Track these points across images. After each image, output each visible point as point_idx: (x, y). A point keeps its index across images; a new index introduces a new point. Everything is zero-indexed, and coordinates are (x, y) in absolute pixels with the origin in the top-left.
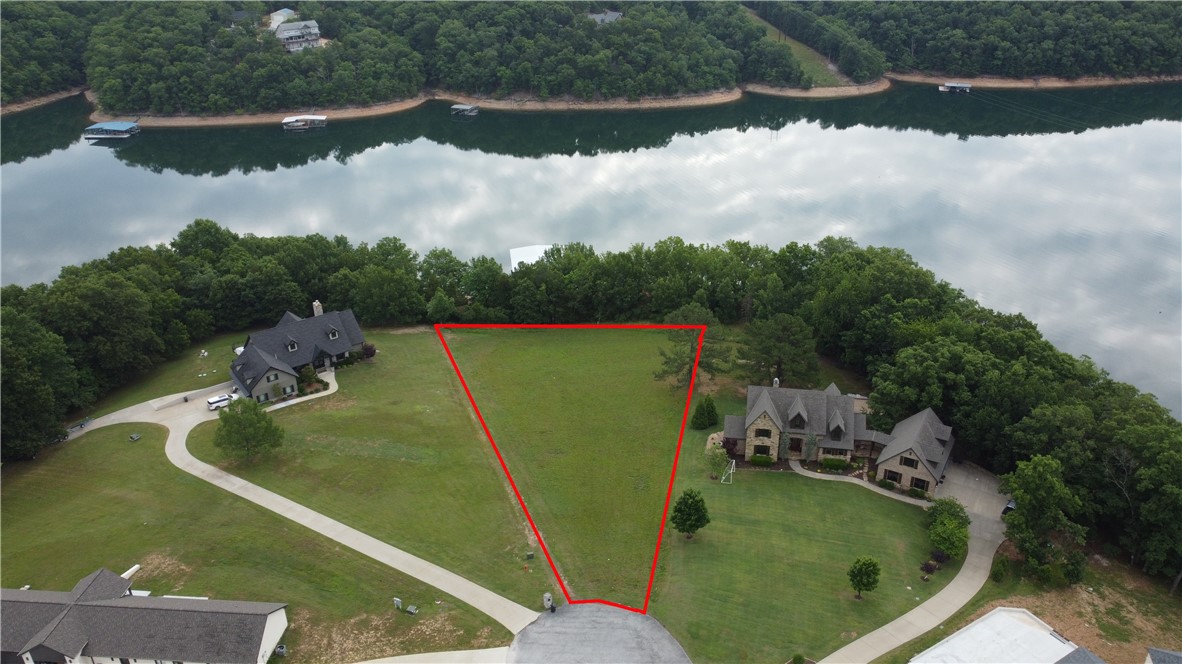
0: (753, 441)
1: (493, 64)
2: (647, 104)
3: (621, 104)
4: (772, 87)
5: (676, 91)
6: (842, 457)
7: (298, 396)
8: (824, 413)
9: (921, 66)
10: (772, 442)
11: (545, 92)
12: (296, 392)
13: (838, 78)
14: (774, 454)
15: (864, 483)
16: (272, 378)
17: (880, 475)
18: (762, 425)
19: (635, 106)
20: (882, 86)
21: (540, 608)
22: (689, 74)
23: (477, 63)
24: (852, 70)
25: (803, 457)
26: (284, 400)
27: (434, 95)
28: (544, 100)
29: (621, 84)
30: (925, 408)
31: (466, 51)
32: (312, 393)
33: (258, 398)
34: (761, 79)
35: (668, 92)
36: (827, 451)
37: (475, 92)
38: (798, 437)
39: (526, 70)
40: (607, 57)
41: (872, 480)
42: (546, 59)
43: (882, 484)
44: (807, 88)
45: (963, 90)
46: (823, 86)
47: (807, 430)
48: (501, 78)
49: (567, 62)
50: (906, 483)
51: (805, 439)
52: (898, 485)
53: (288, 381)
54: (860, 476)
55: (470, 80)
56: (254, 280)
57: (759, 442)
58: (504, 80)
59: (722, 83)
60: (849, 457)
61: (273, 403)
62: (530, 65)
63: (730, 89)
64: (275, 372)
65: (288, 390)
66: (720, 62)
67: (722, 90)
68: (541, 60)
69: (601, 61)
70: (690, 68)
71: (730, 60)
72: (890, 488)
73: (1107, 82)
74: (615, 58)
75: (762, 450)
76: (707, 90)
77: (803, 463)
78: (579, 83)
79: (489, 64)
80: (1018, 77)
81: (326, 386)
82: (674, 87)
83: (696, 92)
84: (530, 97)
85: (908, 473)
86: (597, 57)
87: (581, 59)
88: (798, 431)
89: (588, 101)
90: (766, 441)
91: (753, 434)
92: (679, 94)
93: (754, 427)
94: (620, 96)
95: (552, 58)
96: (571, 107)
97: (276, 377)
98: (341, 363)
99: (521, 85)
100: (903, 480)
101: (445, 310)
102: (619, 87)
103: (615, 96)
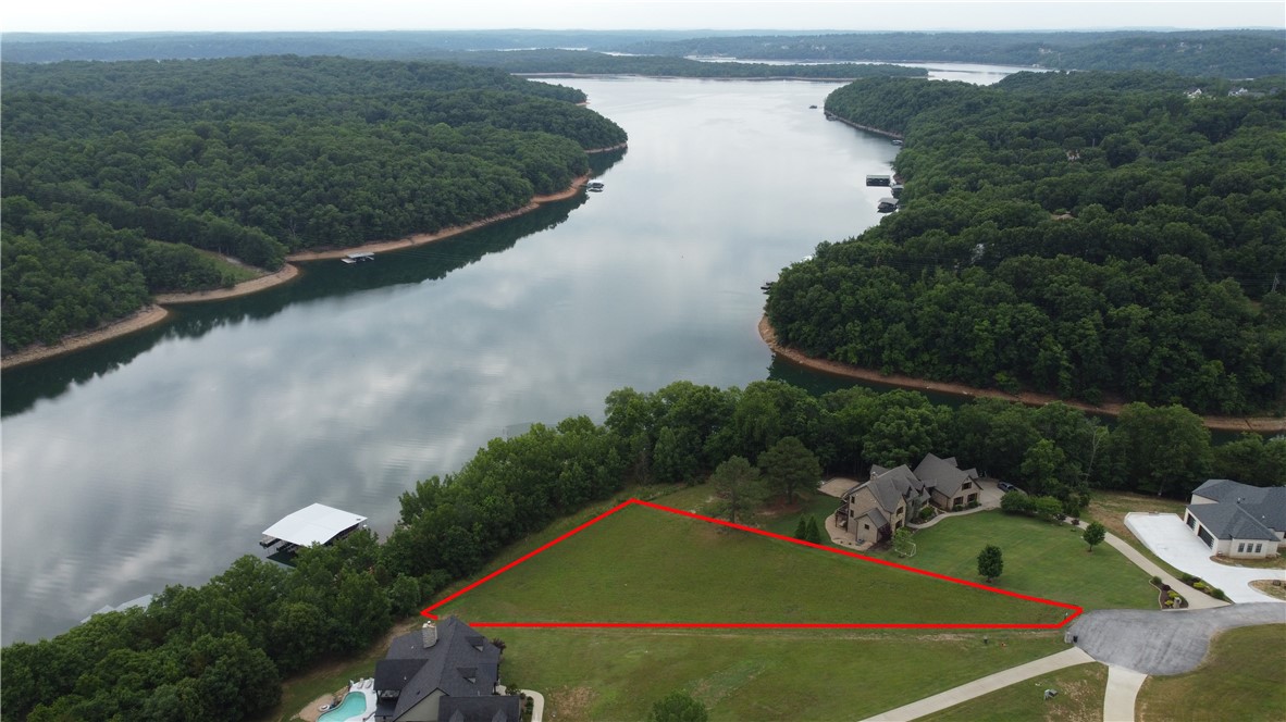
10: (903, 515)
13: (249, 270)
17: (952, 504)
18: (900, 505)
20: (289, 273)
22: (105, 298)
24: (260, 260)
34: (173, 287)
35: (91, 325)
44: (230, 286)
45: (367, 259)
46: (244, 282)
52: (962, 505)
57: (897, 520)
59: (143, 301)
66: (126, 278)
67: (144, 308)
70: (103, 292)
71: (139, 273)
73: (457, 231)
75: (898, 525)
76: (132, 312)
77: (913, 522)
82: (97, 318)
83: (122, 317)
88: (907, 500)
91: (895, 515)
92: (103, 324)
93: (897, 509)
100: (964, 500)
102: (29, 333)
103: (26, 345)
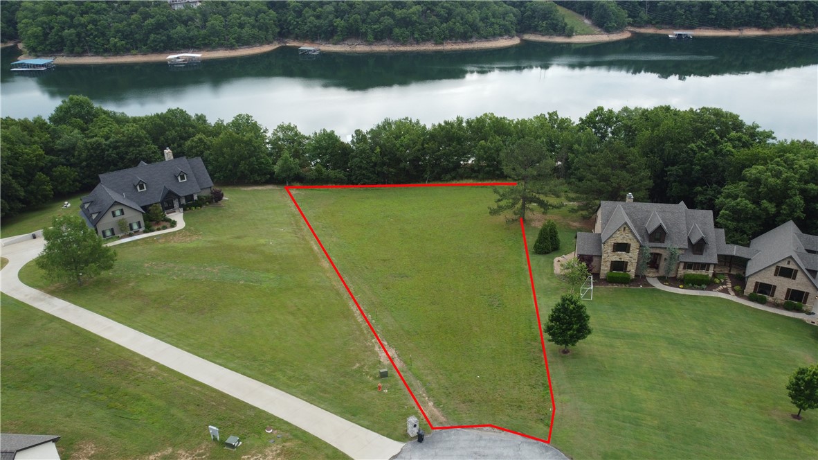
0: (609, 256)
1: (331, 17)
2: (449, 46)
3: (429, 47)
4: (543, 35)
5: (471, 37)
6: (704, 272)
7: (145, 232)
8: (683, 227)
9: (653, 22)
10: (631, 258)
11: (370, 37)
12: (143, 229)
13: (593, 28)
14: (632, 270)
15: (732, 297)
16: (118, 213)
17: (750, 288)
18: (620, 238)
19: (440, 48)
20: (625, 35)
21: (404, 437)
22: (481, 24)
23: (318, 17)
24: (603, 21)
25: (662, 272)
26: (130, 235)
27: (286, 42)
28: (370, 44)
29: (429, 31)
30: (784, 221)
31: (310, 8)
32: (159, 230)
33: (104, 232)
34: (535, 30)
35: (465, 37)
36: (689, 266)
37: (317, 39)
38: (657, 251)
39: (356, 21)
40: (418, 11)
41: (739, 294)
42: (371, 13)
43: (751, 298)
44: (569, 36)
45: (687, 37)
46: (582, 35)
47: (667, 244)
48: (337, 26)
49: (388, 16)
50: (780, 295)
51: (665, 254)
52: (770, 299)
53: (134, 217)
54: (726, 291)
55: (313, 29)
56: (117, 142)
57: (615, 258)
58: (339, 28)
59: (506, 32)
60: (711, 271)
61: (119, 238)
62: (359, 17)
63: (512, 37)
64: (121, 207)
65: (135, 227)
66: (504, 15)
67: (505, 37)
68: (368, 14)
69: (414, 13)
70: (482, 20)
71: (511, 15)
72: (762, 301)
73: (793, 31)
74: (424, 12)
75: (619, 266)
76: (494, 36)
77: (662, 279)
78: (397, 30)
79: (327, 17)
80: (727, 28)
81: (173, 224)
82: (469, 34)
83: (486, 38)
84: (359, 42)
85: (783, 286)
86: (411, 10)
87: (398, 12)
88: (659, 245)
89: (403, 44)
90: (624, 256)
91: (611, 249)
92: (474, 39)
93: (612, 241)
94: (428, 40)
95: (376, 12)
96: (391, 49)
97: (122, 212)
98: (190, 205)
99: (353, 33)
100: (776, 293)
101: (290, 169)
102: (428, 34)
103: (424, 41)
